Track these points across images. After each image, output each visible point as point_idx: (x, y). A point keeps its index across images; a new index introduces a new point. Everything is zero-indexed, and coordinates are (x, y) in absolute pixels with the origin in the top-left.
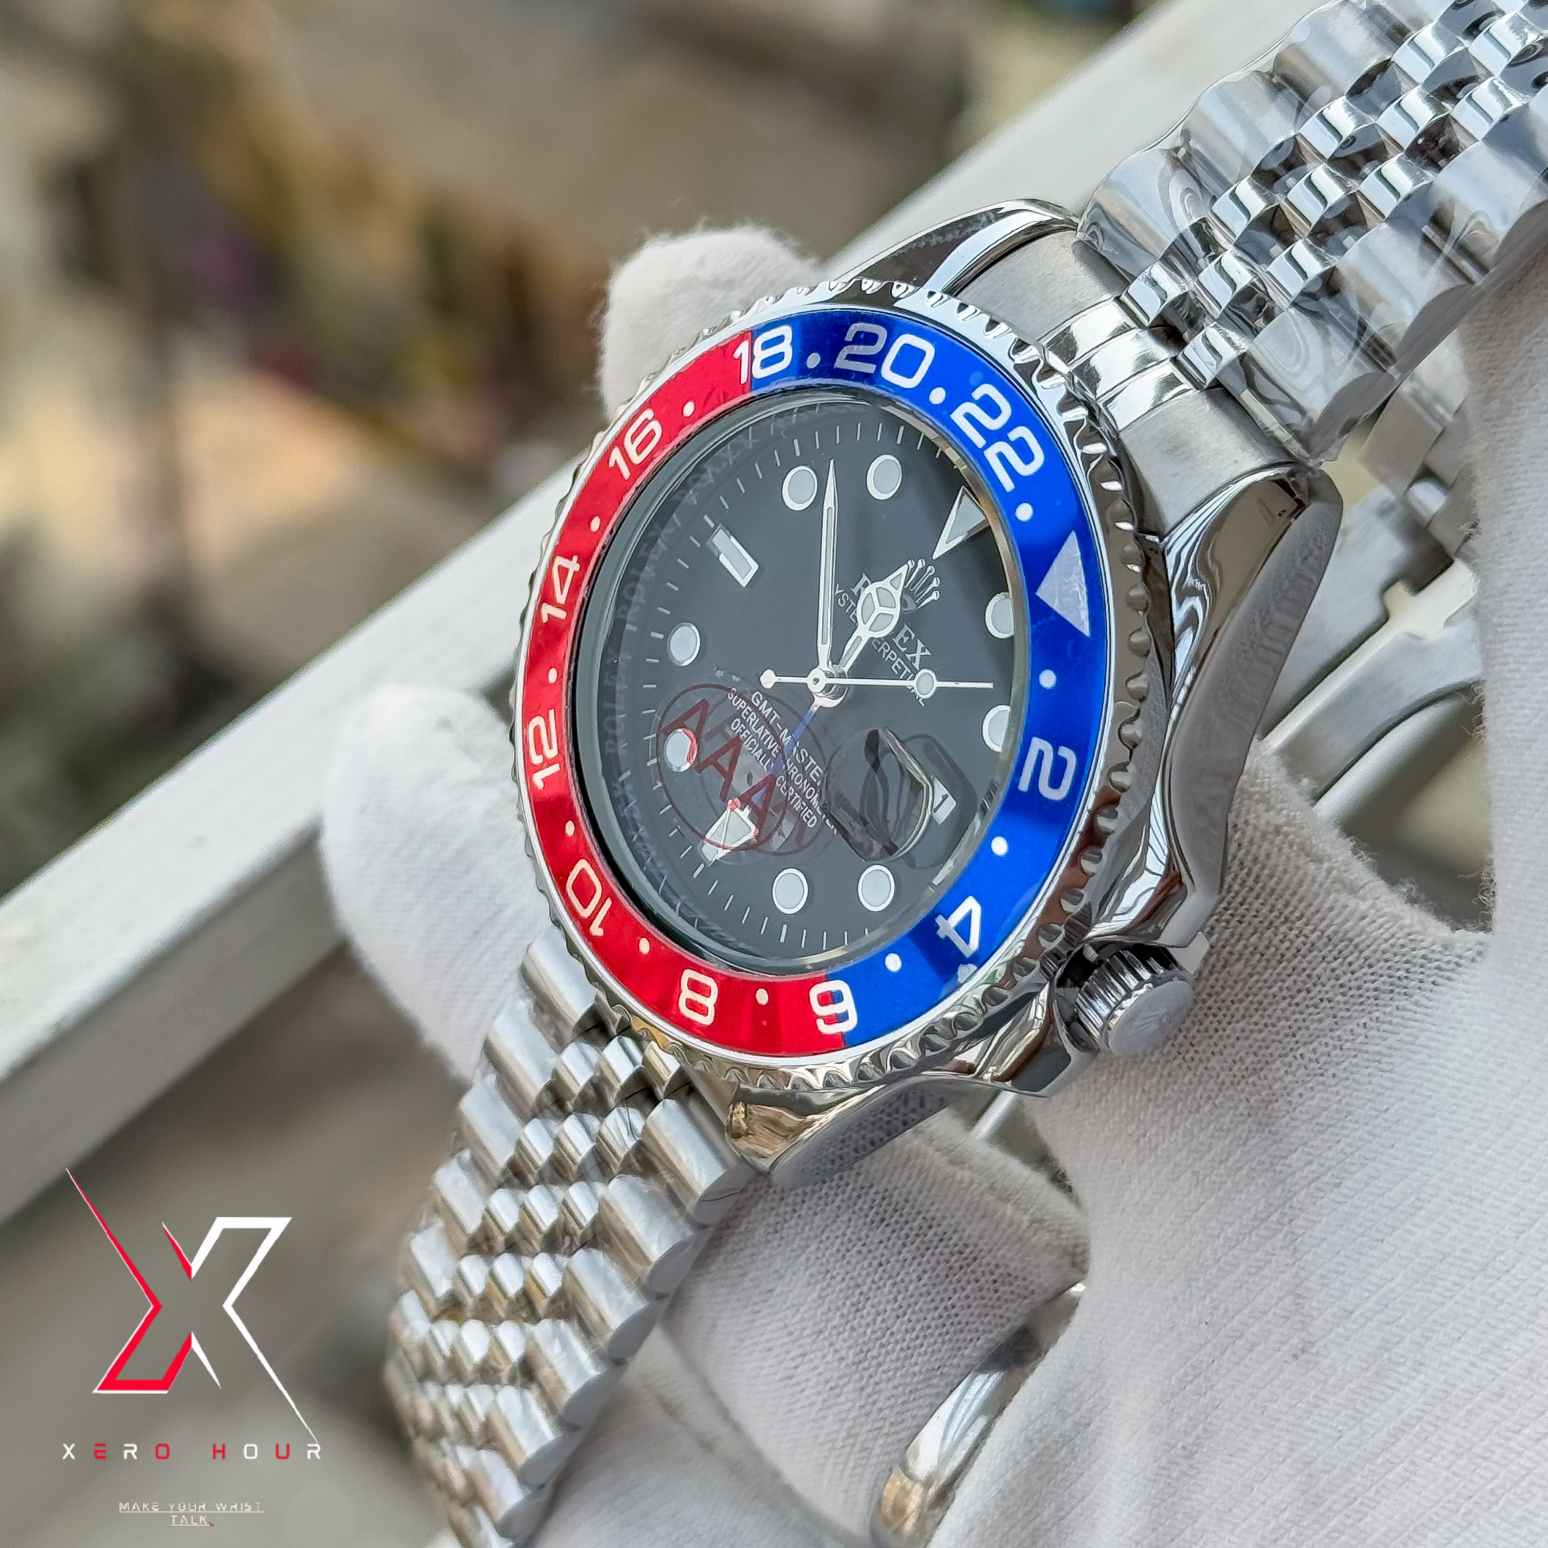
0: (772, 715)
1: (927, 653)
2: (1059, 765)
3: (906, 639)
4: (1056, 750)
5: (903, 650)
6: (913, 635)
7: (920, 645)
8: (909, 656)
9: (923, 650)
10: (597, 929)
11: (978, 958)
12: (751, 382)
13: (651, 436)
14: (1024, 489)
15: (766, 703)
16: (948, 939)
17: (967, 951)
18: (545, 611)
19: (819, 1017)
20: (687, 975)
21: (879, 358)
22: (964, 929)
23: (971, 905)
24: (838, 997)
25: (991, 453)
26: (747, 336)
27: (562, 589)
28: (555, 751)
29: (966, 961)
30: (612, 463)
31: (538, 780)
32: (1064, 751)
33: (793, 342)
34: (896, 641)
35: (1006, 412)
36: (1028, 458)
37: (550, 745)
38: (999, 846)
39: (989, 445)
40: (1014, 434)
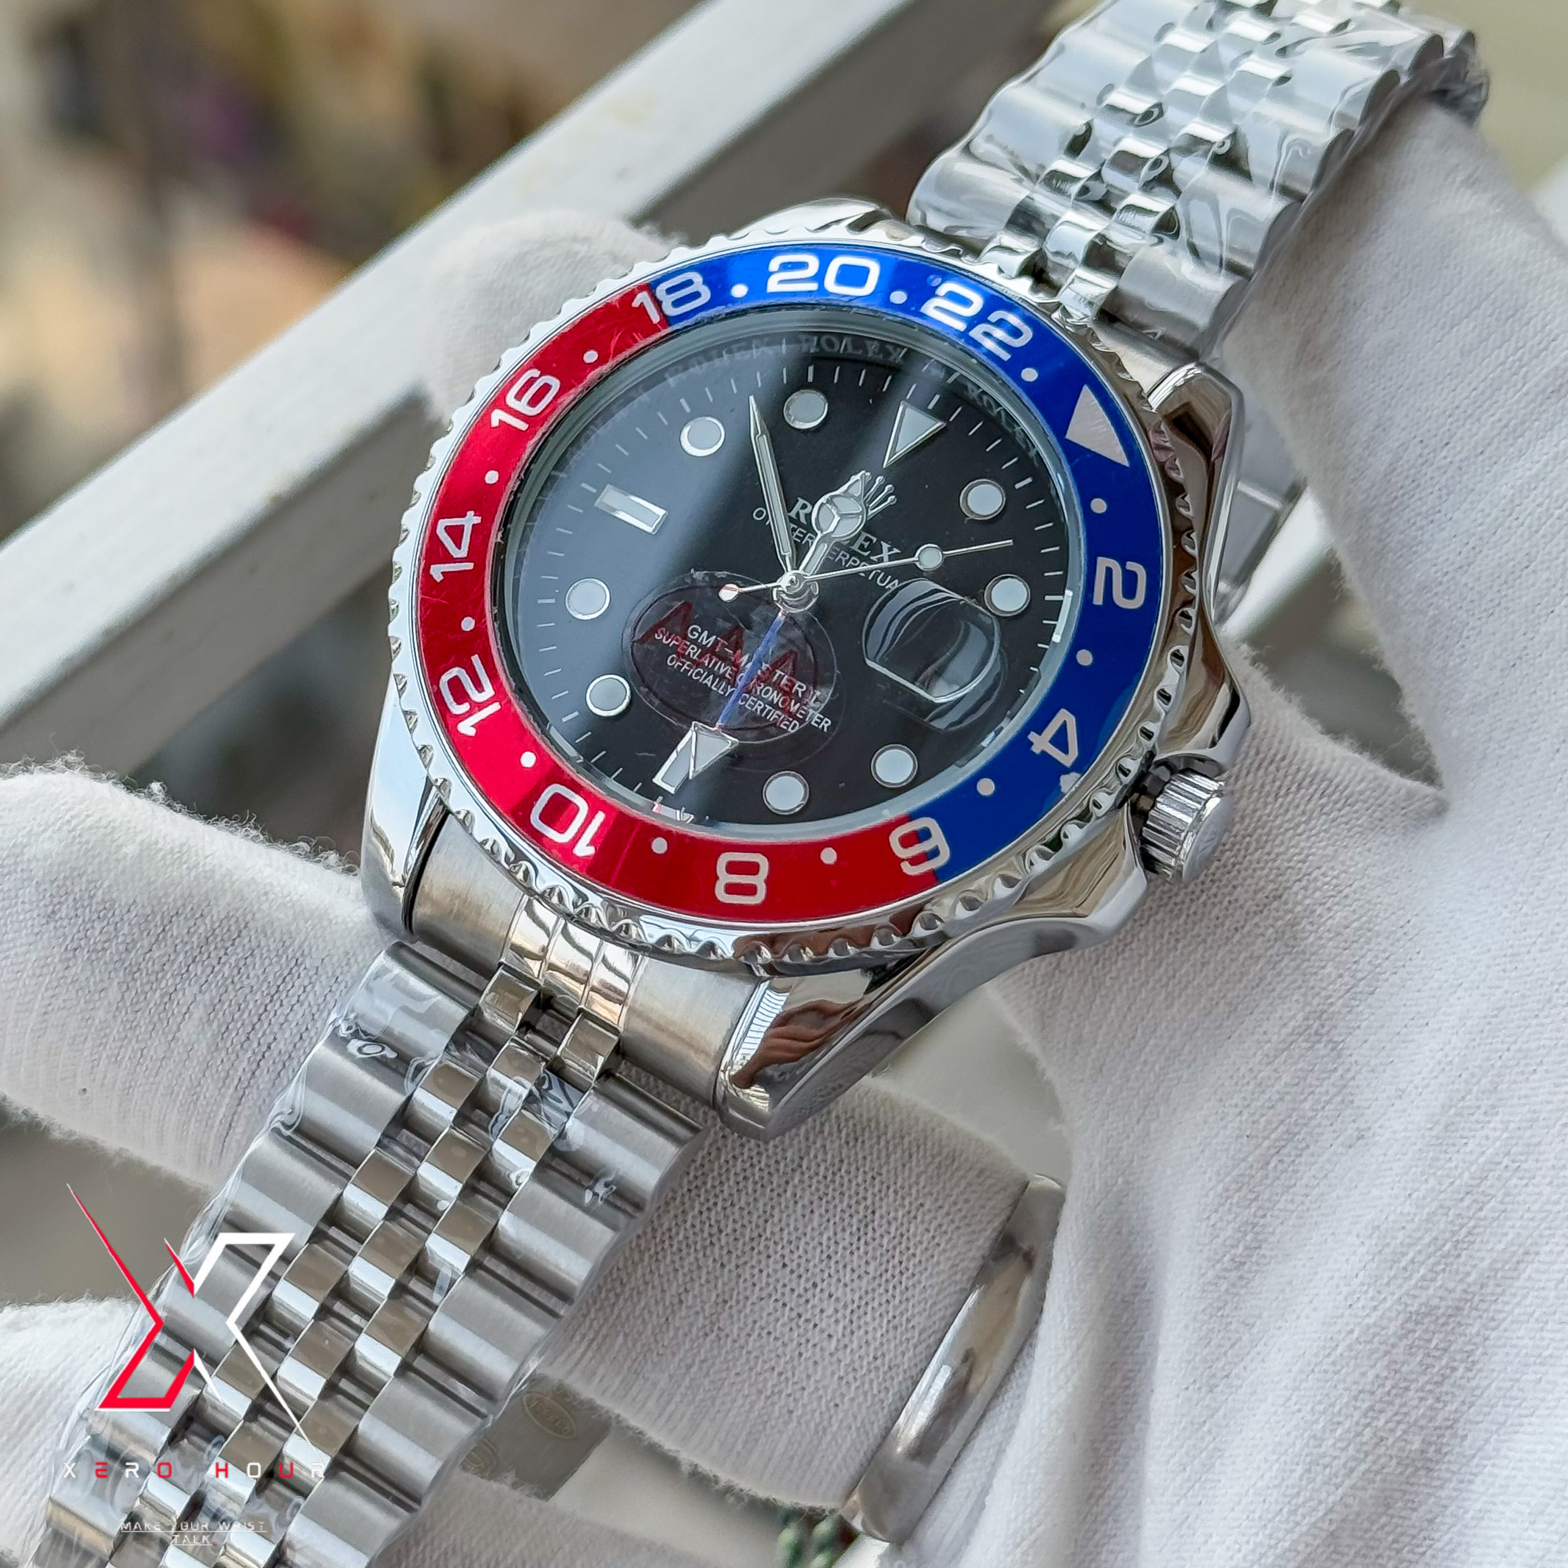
0: (716, 643)
1: (896, 551)
2: (1130, 579)
3: (866, 544)
4: (1123, 566)
5: (866, 554)
6: (875, 540)
7: (885, 546)
8: (874, 558)
9: (890, 550)
10: (584, 850)
11: (1080, 766)
12: (667, 321)
13: (546, 388)
14: (1020, 358)
15: (705, 633)
16: (1044, 753)
17: (1067, 760)
18: (437, 571)
19: (903, 860)
20: (724, 859)
21: (819, 277)
22: (1060, 740)
23: (1064, 717)
24: (923, 835)
25: (976, 333)
26: (642, 288)
27: (458, 545)
28: (489, 691)
29: (1066, 771)
30: (495, 423)
31: (467, 728)
32: (1131, 566)
33: (706, 282)
34: (855, 547)
35: (978, 301)
36: (1016, 333)
37: (480, 689)
38: (1085, 658)
39: (971, 327)
40: (994, 317)
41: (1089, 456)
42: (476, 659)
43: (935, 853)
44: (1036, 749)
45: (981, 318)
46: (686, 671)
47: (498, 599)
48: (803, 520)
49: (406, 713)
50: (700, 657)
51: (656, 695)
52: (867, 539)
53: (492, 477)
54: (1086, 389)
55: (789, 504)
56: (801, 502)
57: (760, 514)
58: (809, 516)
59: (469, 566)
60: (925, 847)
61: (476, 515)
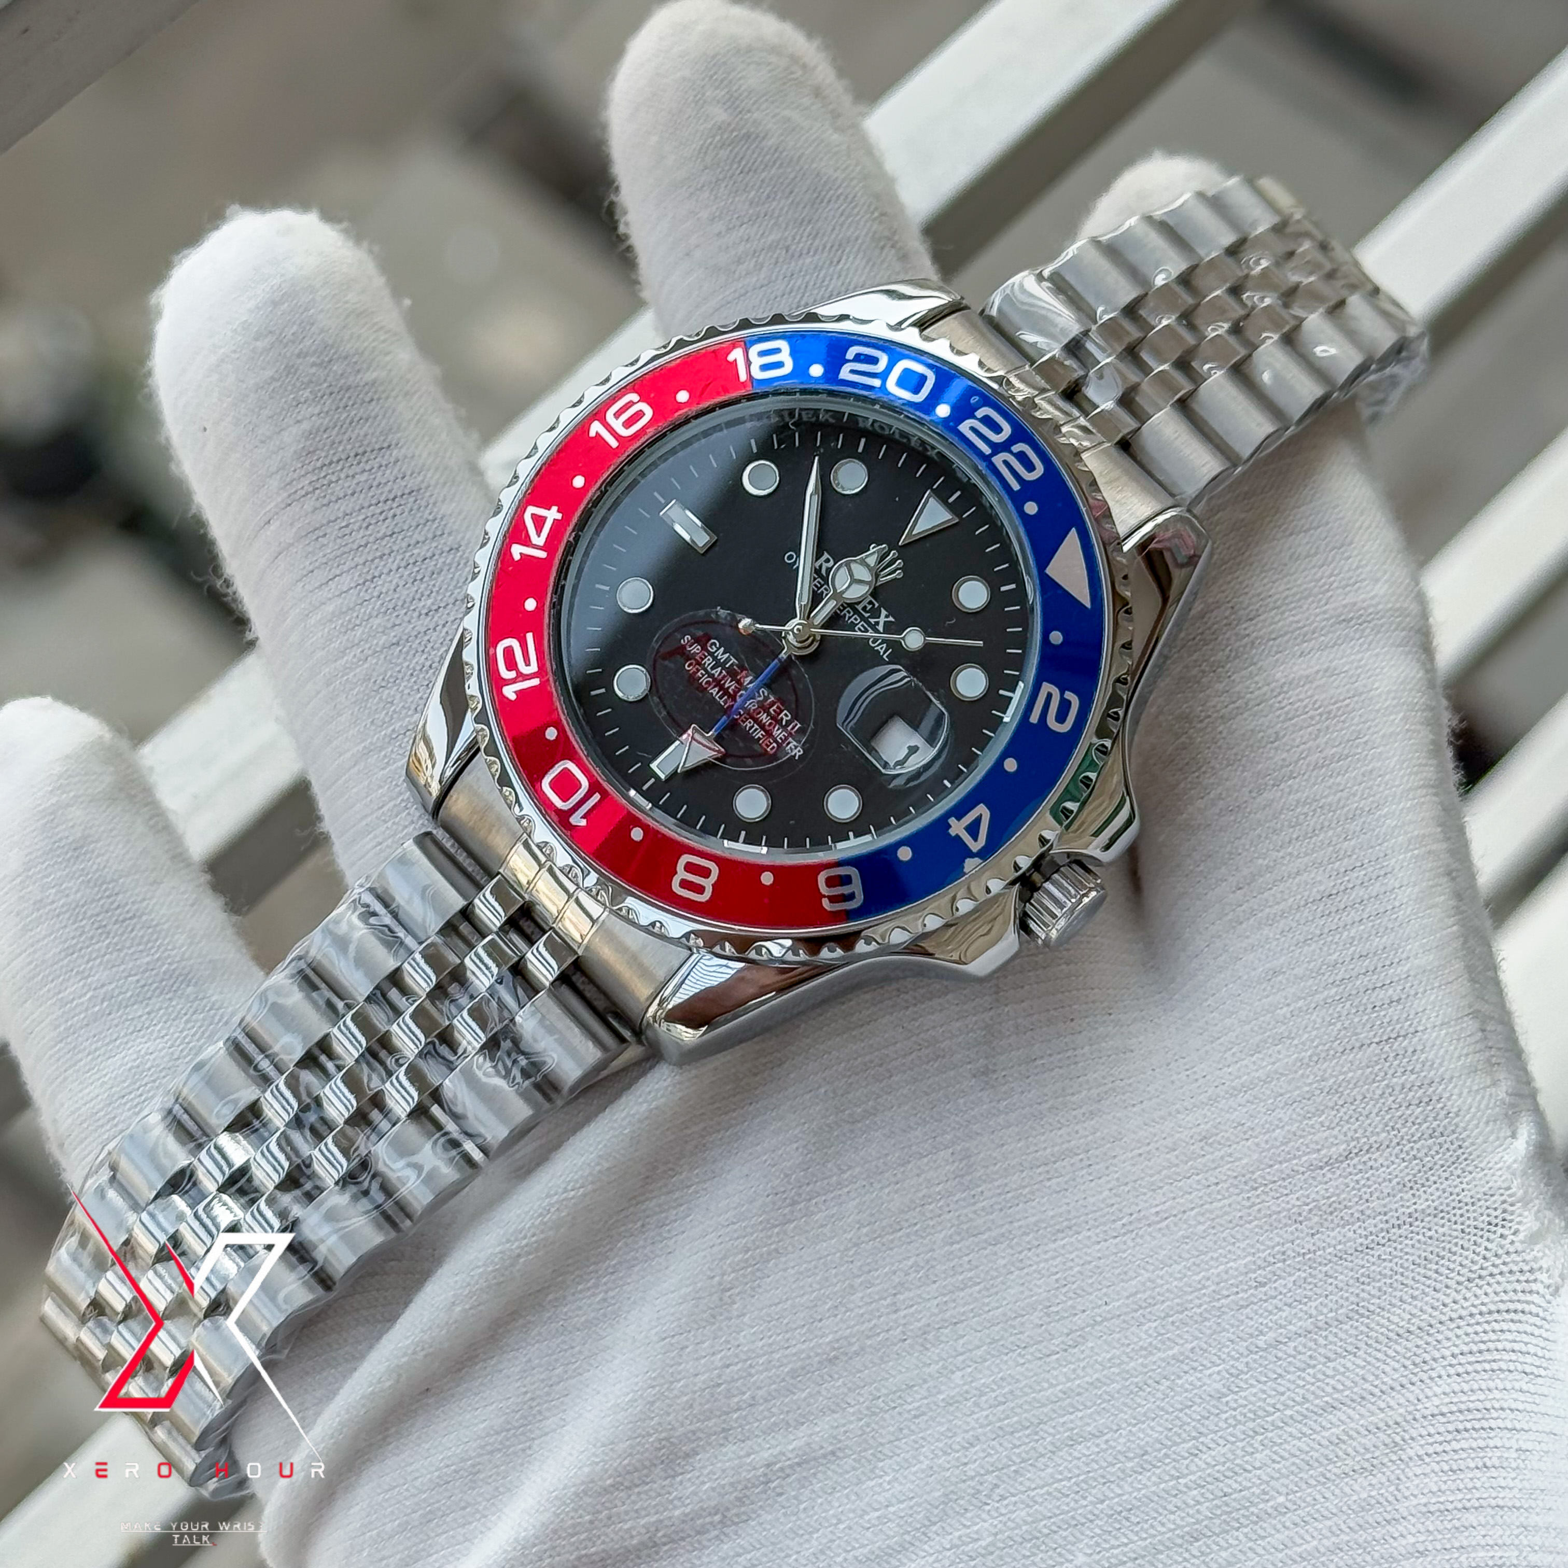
0: (729, 659)
1: (891, 619)
2: (1065, 706)
3: (869, 607)
4: (1062, 694)
5: (867, 615)
6: (877, 605)
7: (884, 612)
8: (872, 621)
9: (887, 617)
10: (578, 820)
11: (984, 854)
12: (752, 381)
13: (639, 415)
14: (1029, 490)
15: (722, 649)
16: (957, 836)
17: (975, 846)
18: (517, 551)
19: (824, 896)
20: (685, 859)
21: (884, 376)
22: (973, 829)
23: (982, 811)
24: (846, 880)
25: (998, 460)
26: (739, 345)
27: (539, 533)
28: (534, 668)
29: (972, 855)
30: (592, 433)
31: (510, 692)
32: (1069, 695)
33: (793, 353)
34: (859, 607)
35: (1007, 430)
36: (1030, 467)
37: (527, 663)
38: (1011, 765)
39: (994, 453)
40: (1017, 448)
41: (1060, 592)
42: (530, 637)
43: (851, 897)
44: (953, 832)
45: (1005, 446)
46: (699, 678)
47: (559, 590)
48: (823, 572)
50: (712, 668)
51: (665, 706)
52: (870, 603)
53: (579, 482)
54: (1073, 533)
55: (817, 557)
56: (826, 556)
57: (790, 557)
58: (829, 570)
59: (542, 554)
60: (845, 890)
61: (559, 511)
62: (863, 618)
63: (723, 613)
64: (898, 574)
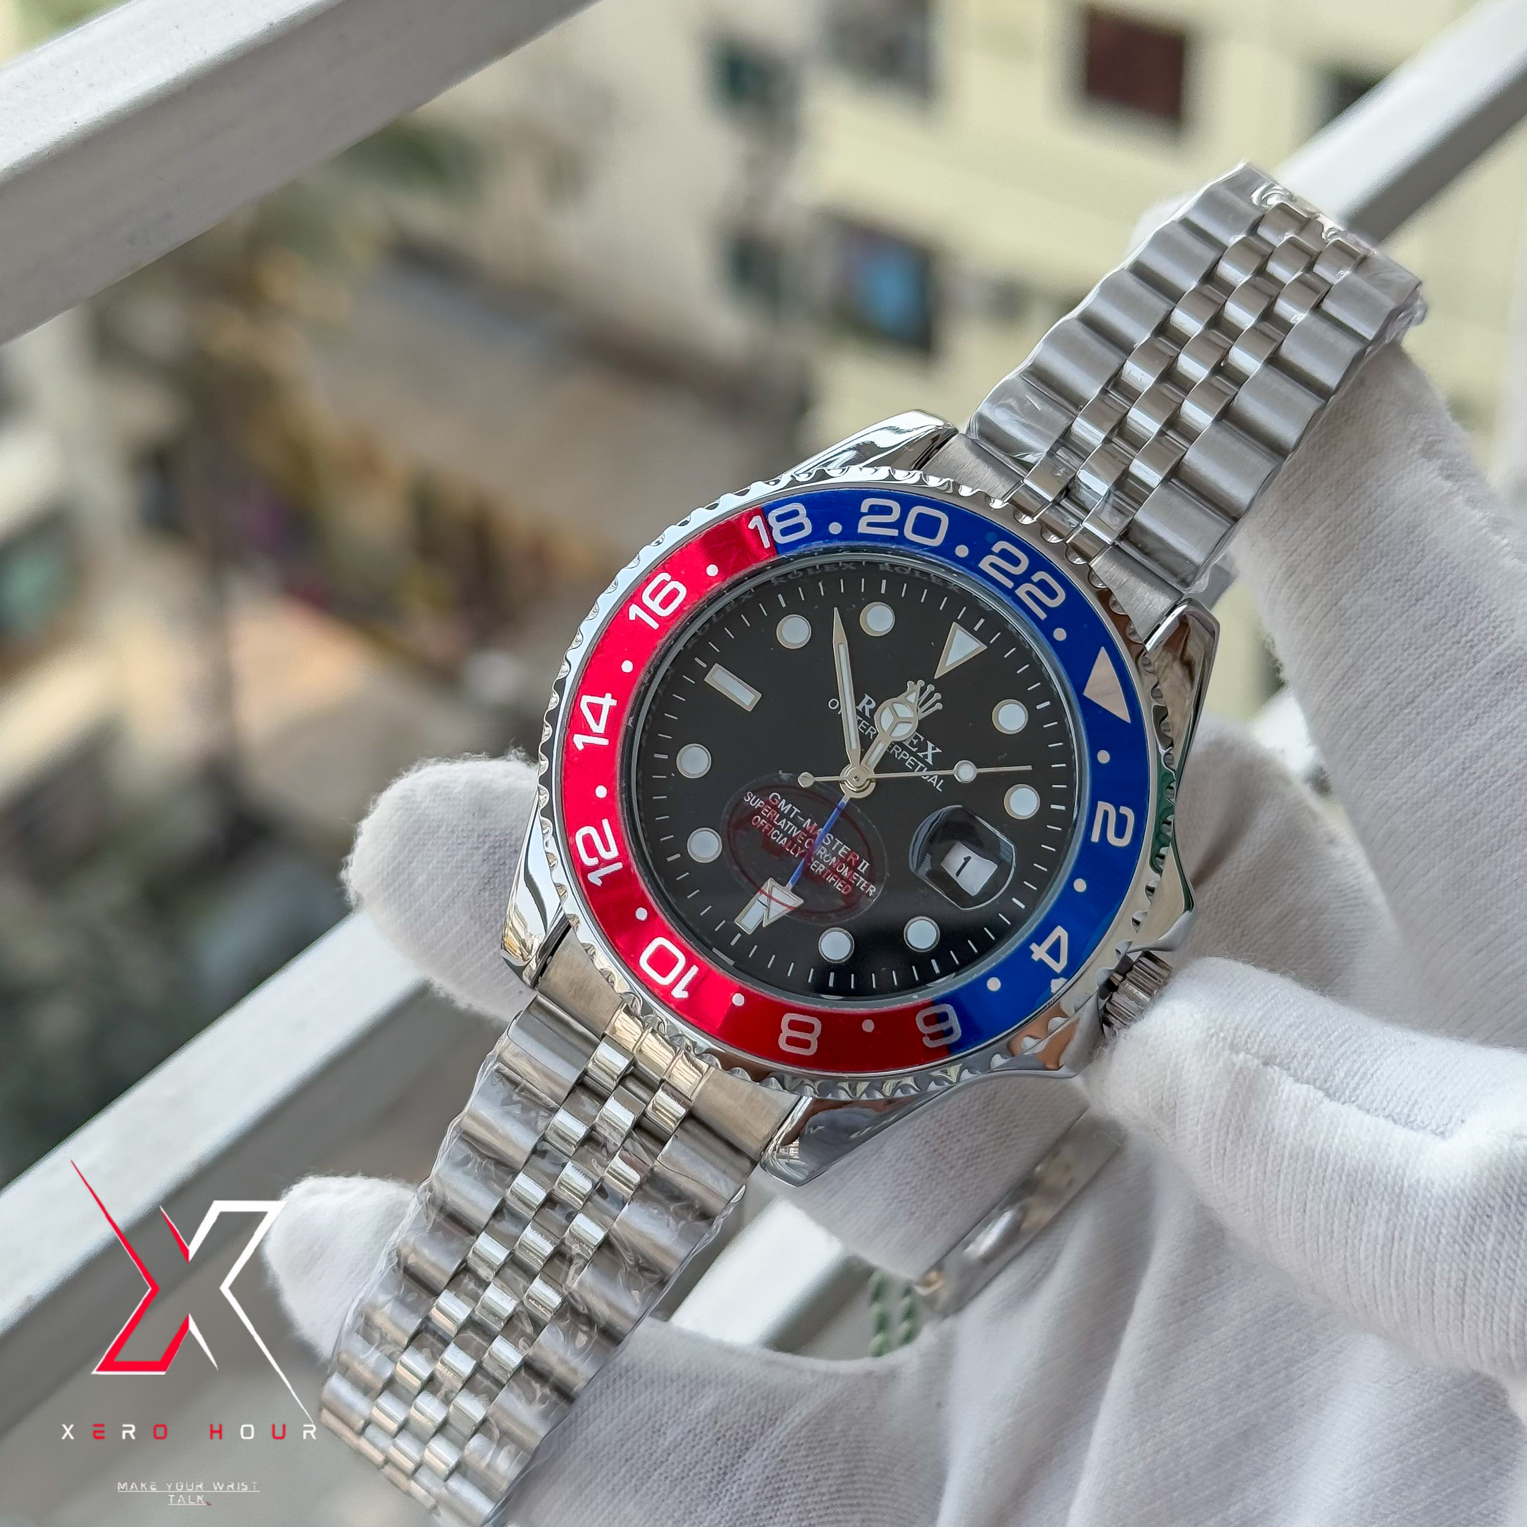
0: (791, 810)
1: (938, 750)
2: (1121, 821)
3: (915, 742)
4: (1117, 810)
5: (914, 750)
6: (922, 738)
7: (930, 745)
8: (921, 754)
9: (934, 749)
10: (679, 993)
11: (1068, 973)
12: (776, 547)
13: (674, 594)
14: (1055, 617)
15: (784, 801)
16: (1041, 962)
17: (1058, 967)
18: (579, 741)
19: (924, 1035)
20: (787, 1018)
21: (899, 524)
22: (1054, 952)
23: (1060, 933)
24: (943, 1017)
25: (1021, 592)
26: (757, 512)
27: (597, 721)
28: (614, 853)
29: (1056, 976)
30: (632, 617)
31: (595, 878)
32: (1124, 810)
33: (808, 515)
34: (906, 743)
35: (1025, 561)
36: (1052, 594)
37: (607, 848)
38: (1080, 886)
39: (1017, 586)
40: (1036, 577)
41: (1099, 712)
42: (606, 823)
43: (950, 1032)
44: (1035, 957)
45: (1026, 577)
46: (767, 831)
48: (867, 714)
49: (547, 853)
52: (916, 737)
53: (627, 667)
54: (1103, 652)
55: (858, 700)
56: (867, 698)
57: (834, 704)
58: (872, 712)
59: (604, 742)
60: (943, 1027)
61: (613, 698)
62: (912, 753)
63: (784, 776)
64: (939, 706)
